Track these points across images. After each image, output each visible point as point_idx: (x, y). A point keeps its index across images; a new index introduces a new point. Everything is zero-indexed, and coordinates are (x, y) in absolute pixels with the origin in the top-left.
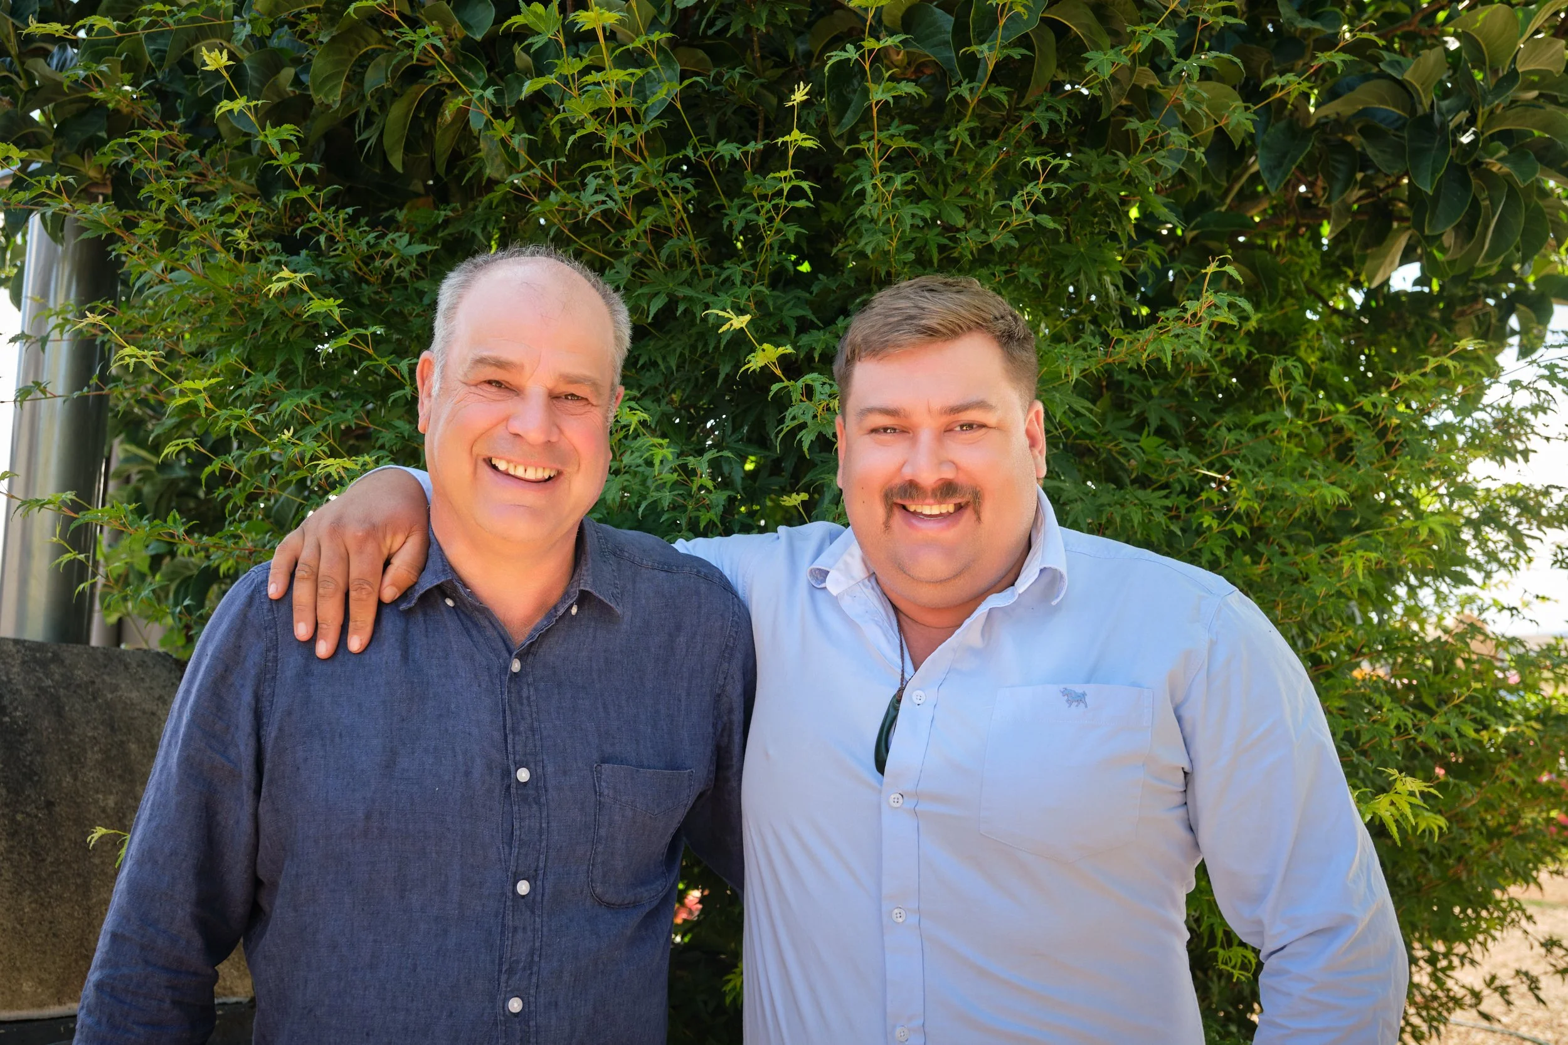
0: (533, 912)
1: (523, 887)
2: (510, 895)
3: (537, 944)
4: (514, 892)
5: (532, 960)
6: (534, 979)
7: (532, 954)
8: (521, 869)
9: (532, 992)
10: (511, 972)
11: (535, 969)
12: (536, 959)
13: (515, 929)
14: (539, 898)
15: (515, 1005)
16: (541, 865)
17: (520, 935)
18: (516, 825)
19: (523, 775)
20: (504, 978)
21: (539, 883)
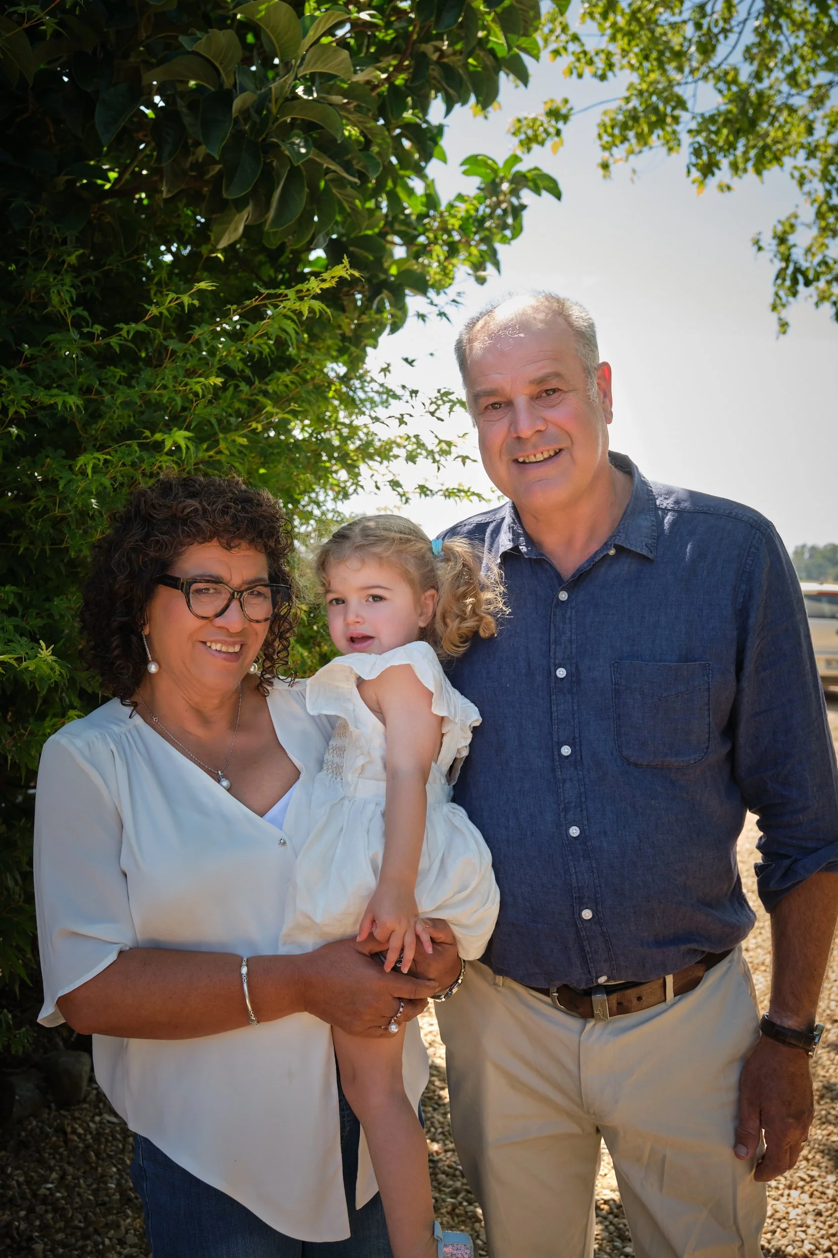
0: (576, 769)
1: (566, 750)
2: (557, 757)
3: (582, 790)
4: (560, 754)
5: (581, 801)
6: (585, 812)
7: (580, 798)
8: (562, 739)
9: (585, 822)
10: (566, 810)
11: (584, 807)
12: (583, 800)
13: (564, 781)
14: (579, 758)
15: (574, 831)
16: (577, 735)
17: (568, 785)
18: (554, 708)
19: (561, 673)
20: (562, 815)
21: (577, 748)
